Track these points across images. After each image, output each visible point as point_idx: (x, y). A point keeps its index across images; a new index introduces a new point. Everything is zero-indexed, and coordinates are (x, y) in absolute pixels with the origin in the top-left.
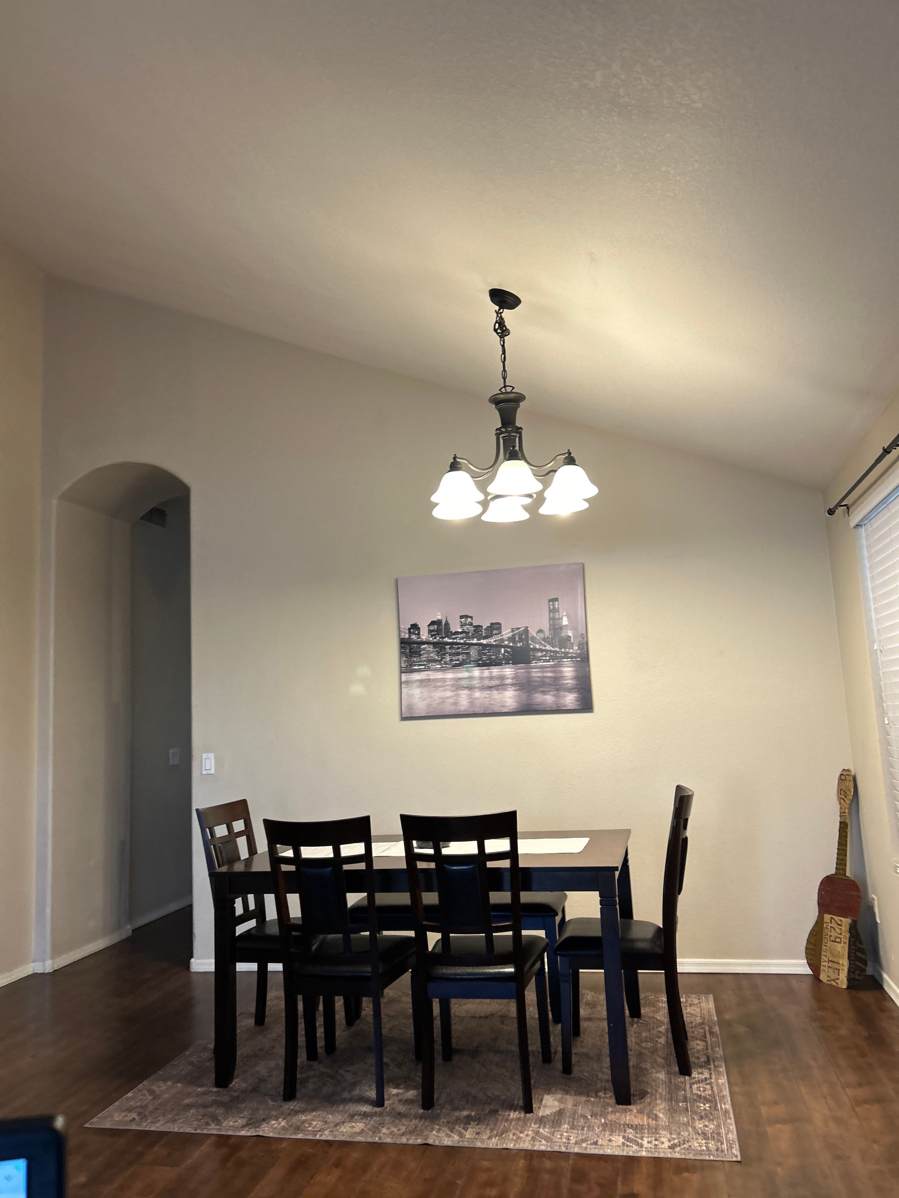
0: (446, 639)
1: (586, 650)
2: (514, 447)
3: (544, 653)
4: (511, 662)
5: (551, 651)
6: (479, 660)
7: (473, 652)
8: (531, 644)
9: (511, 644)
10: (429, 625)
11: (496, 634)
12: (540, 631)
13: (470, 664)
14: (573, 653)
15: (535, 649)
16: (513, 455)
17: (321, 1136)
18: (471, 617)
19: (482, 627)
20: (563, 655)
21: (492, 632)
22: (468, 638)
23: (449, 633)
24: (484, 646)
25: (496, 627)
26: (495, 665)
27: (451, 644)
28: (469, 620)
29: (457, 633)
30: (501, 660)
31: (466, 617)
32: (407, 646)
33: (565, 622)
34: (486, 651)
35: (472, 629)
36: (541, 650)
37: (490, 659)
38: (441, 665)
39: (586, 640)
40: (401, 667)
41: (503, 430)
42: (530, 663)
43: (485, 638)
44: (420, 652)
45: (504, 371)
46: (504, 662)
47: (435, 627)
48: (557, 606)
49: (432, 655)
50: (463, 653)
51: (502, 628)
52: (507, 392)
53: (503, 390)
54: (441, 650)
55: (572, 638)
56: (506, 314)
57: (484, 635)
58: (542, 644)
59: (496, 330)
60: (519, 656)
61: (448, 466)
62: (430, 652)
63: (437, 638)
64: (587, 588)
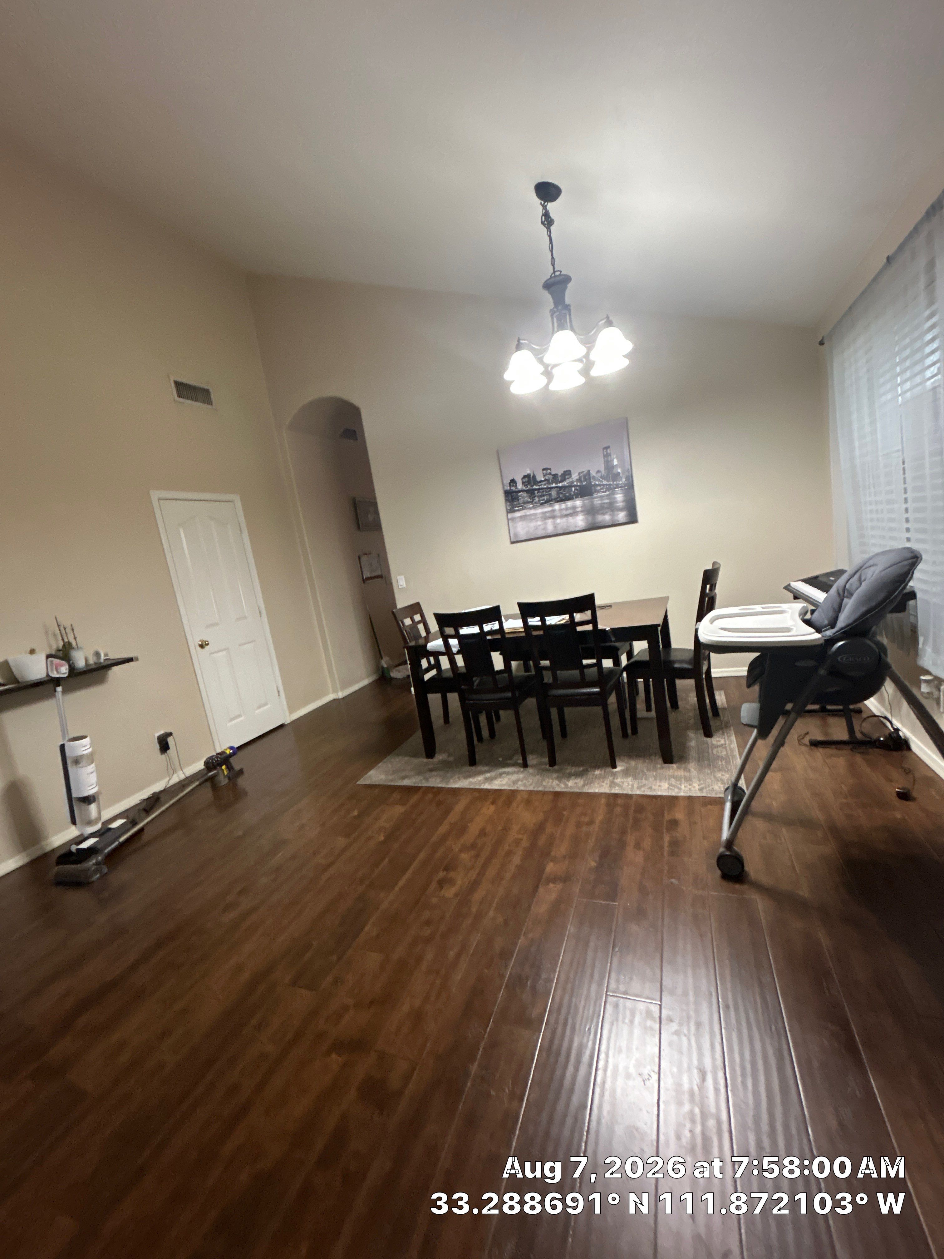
1: (631, 480)
2: (565, 319)
3: (602, 487)
4: (579, 496)
5: (607, 485)
6: (558, 498)
7: (554, 493)
8: (592, 482)
9: (579, 484)
10: (522, 479)
11: (568, 478)
12: (598, 472)
13: (551, 500)
14: (622, 484)
15: (595, 484)
16: (563, 326)
17: (484, 786)
18: (550, 469)
19: (558, 475)
20: (615, 486)
21: (565, 476)
22: (549, 483)
23: (536, 482)
24: (560, 488)
25: (567, 473)
26: (568, 500)
27: (539, 489)
28: (549, 471)
29: (541, 481)
30: (573, 496)
31: (547, 469)
32: (509, 495)
33: (615, 462)
34: (562, 491)
35: (552, 477)
36: (599, 485)
37: (565, 496)
38: (532, 504)
39: (630, 473)
40: (507, 510)
41: (555, 310)
42: (592, 495)
43: (560, 482)
44: (518, 497)
45: (553, 257)
46: (574, 497)
47: (526, 479)
48: (609, 452)
49: (526, 499)
50: (547, 495)
51: (572, 472)
52: (555, 276)
53: (553, 275)
54: (532, 495)
55: (621, 475)
56: (550, 206)
57: (559, 480)
58: (599, 481)
59: (542, 223)
60: (585, 491)
61: (514, 347)
62: (524, 496)
63: (529, 487)
64: (630, 435)
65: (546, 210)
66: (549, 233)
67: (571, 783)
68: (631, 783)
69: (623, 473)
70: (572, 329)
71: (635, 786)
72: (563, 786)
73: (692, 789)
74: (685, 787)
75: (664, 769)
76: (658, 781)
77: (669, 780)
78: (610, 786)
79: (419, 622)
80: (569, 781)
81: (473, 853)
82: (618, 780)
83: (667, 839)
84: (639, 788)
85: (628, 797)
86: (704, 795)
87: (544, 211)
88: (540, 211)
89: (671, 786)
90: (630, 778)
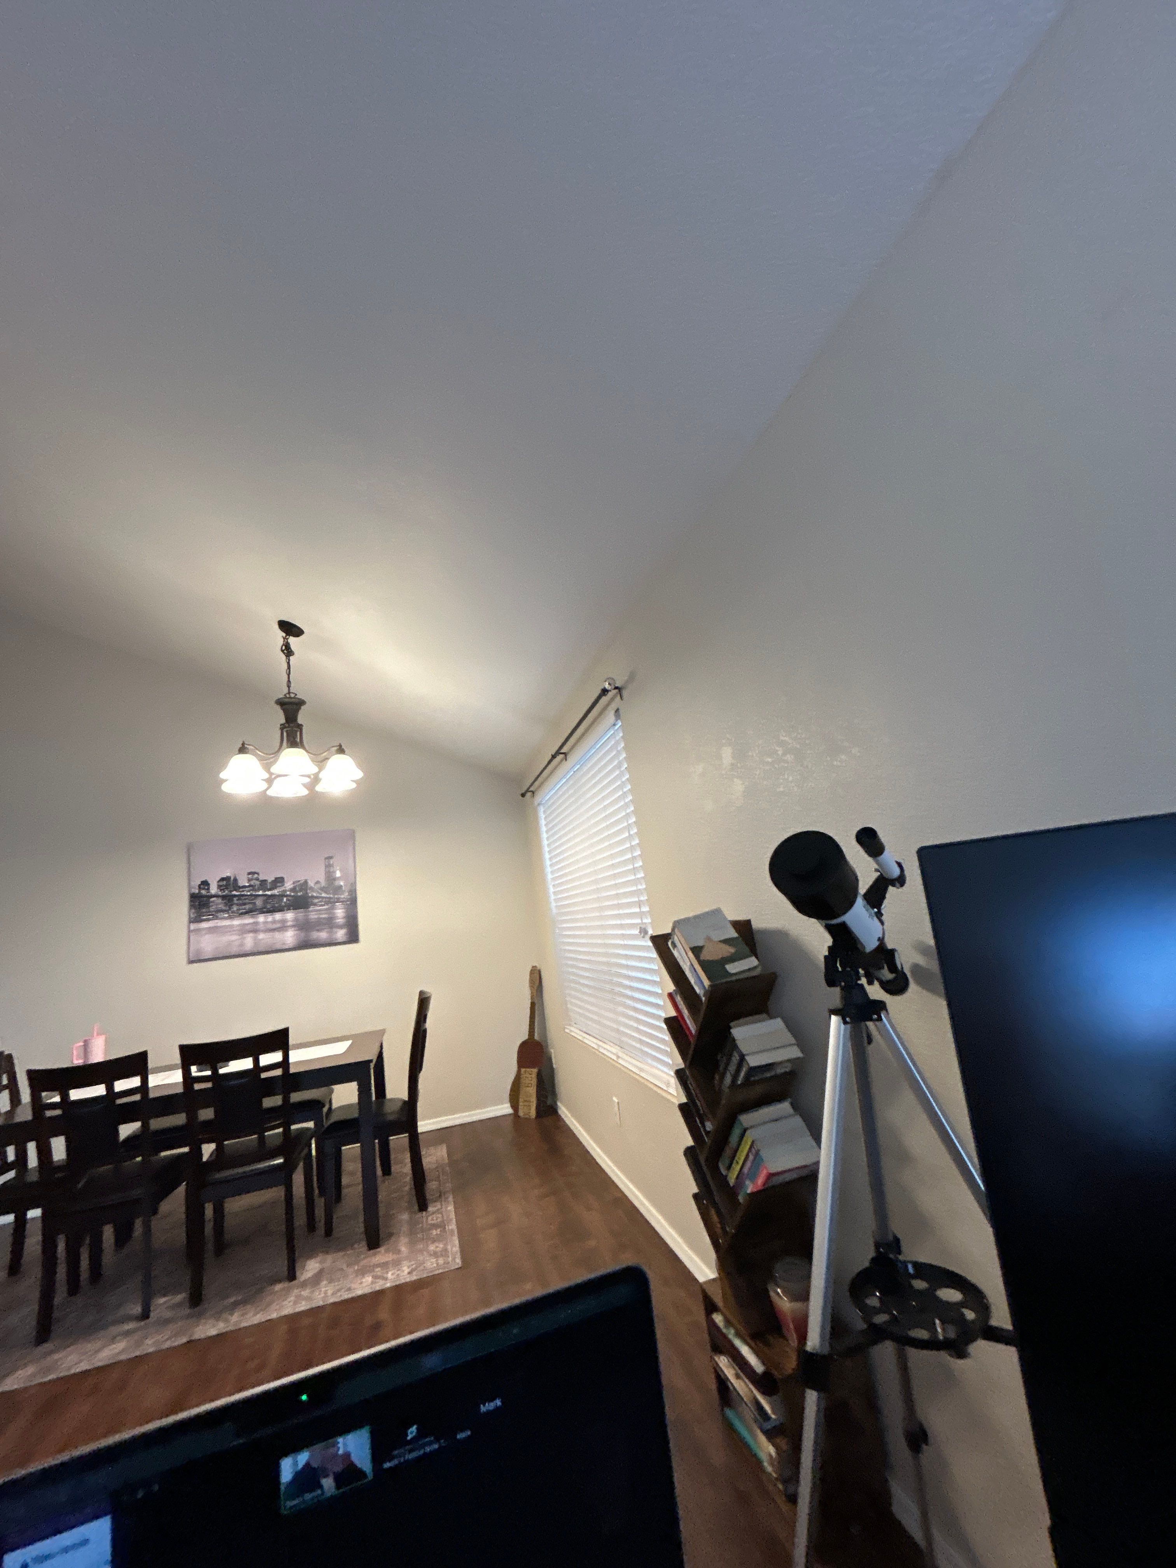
0: (234, 893)
1: (354, 895)
2: (294, 739)
3: (320, 899)
4: (292, 908)
5: (326, 898)
6: (264, 908)
7: (259, 903)
8: (310, 893)
9: (292, 894)
10: (218, 882)
11: (280, 886)
12: (318, 882)
13: (254, 911)
14: (344, 898)
15: (313, 897)
16: (294, 744)
18: (258, 874)
19: (267, 881)
20: (336, 900)
21: (276, 883)
22: (256, 891)
23: (237, 887)
24: (268, 896)
25: (279, 881)
27: (239, 896)
28: (256, 876)
29: (244, 887)
30: (285, 906)
31: (253, 873)
32: (196, 899)
33: (338, 874)
34: (271, 900)
35: (259, 883)
36: (317, 897)
37: (273, 906)
38: (228, 913)
39: (354, 887)
40: (189, 918)
41: (287, 725)
42: (308, 908)
43: (269, 890)
44: (209, 903)
45: (289, 681)
46: (285, 909)
47: (225, 883)
48: (332, 862)
49: (220, 906)
50: (250, 903)
51: (286, 882)
52: (290, 698)
53: (288, 696)
54: (229, 902)
55: (343, 888)
56: (292, 640)
57: (269, 888)
58: (318, 892)
59: (282, 651)
60: (300, 901)
61: (237, 750)
62: (217, 903)
63: (226, 892)
64: (357, 848)
65: (287, 642)
66: (288, 661)
67: (235, 1318)
68: (323, 1290)
69: (347, 886)
70: (303, 747)
73: (402, 1274)
74: (392, 1274)
75: (369, 1259)
76: (360, 1277)
77: (373, 1271)
78: (295, 1303)
80: (232, 1315)
82: (305, 1293)
85: (318, 1310)
86: (414, 1277)
87: (285, 643)
88: (281, 642)
89: (375, 1277)
90: (325, 1282)
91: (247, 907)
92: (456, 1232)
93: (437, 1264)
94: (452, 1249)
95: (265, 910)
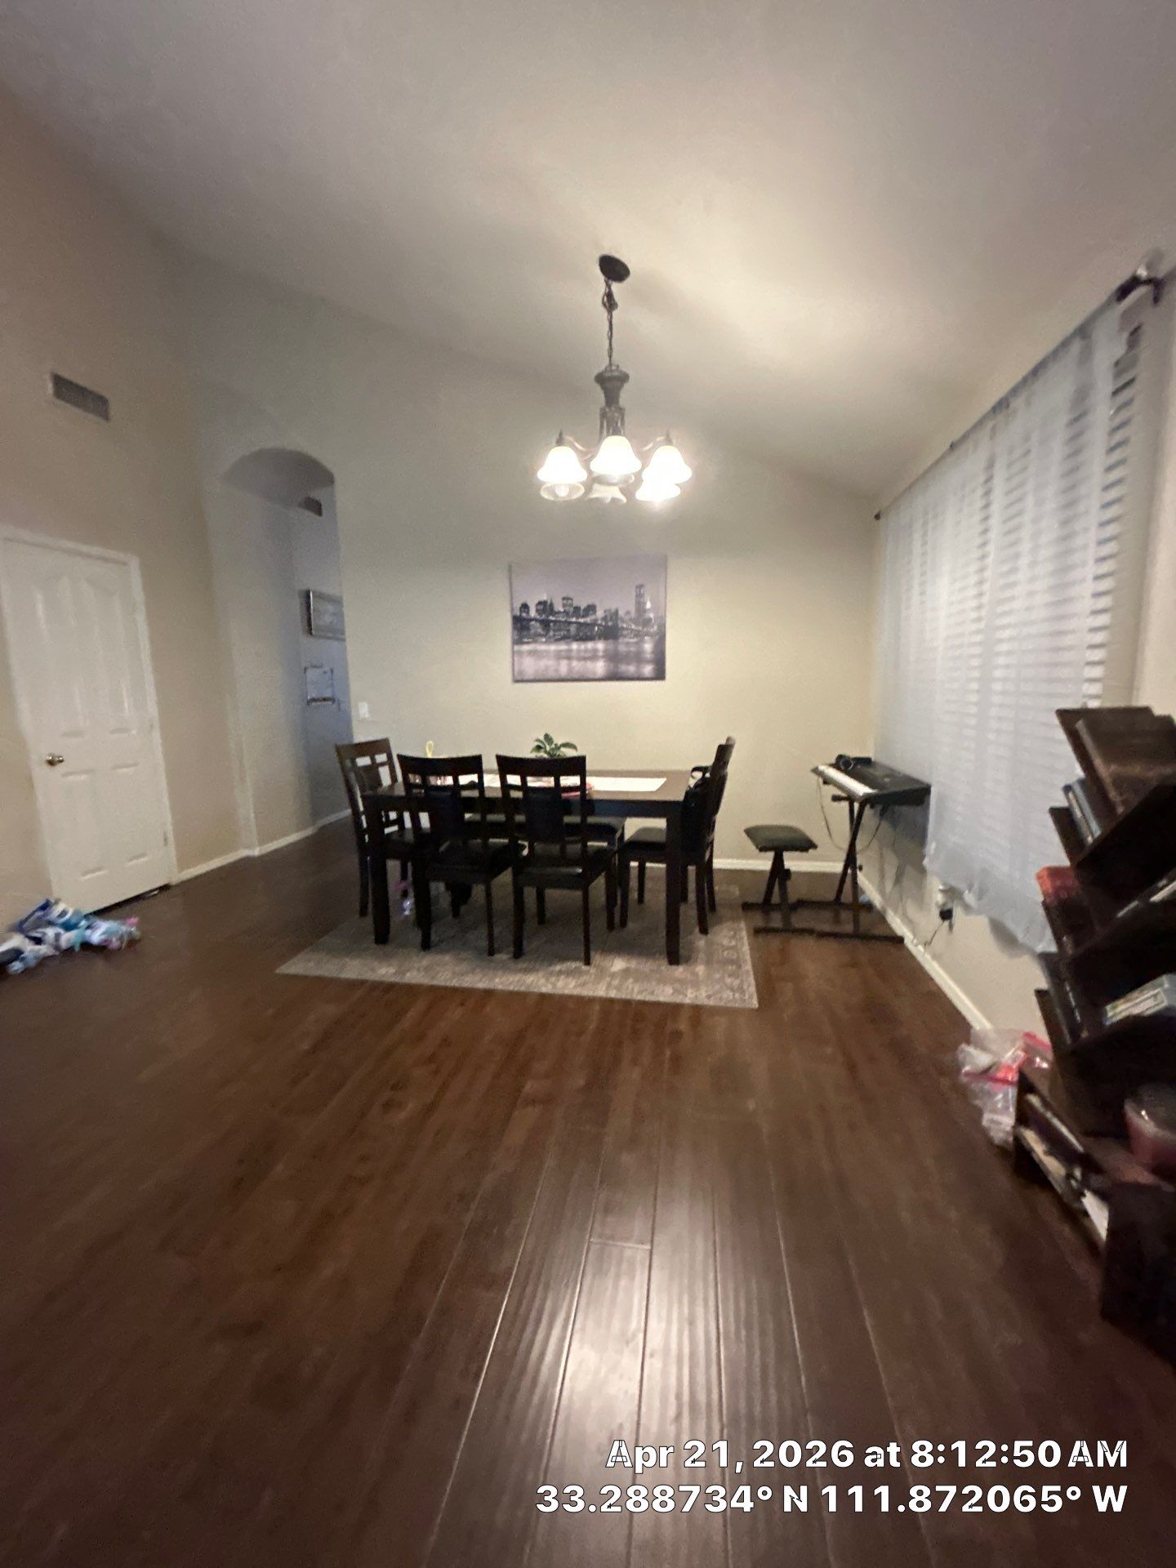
0: (551, 618)
1: (663, 631)
2: (617, 423)
3: (630, 631)
4: (603, 638)
5: (635, 630)
6: (576, 636)
7: (573, 629)
8: (620, 624)
9: (604, 624)
10: (537, 605)
11: (592, 614)
12: (628, 613)
13: (569, 638)
14: (652, 632)
15: (622, 627)
16: (616, 432)
17: (449, 983)
18: (572, 600)
19: (580, 607)
20: (645, 633)
21: (589, 611)
22: (569, 616)
23: (552, 612)
24: (581, 624)
25: (591, 609)
26: (588, 641)
27: (555, 622)
28: (570, 601)
29: (559, 612)
30: (595, 635)
31: (568, 599)
32: (518, 622)
33: (648, 605)
34: (582, 628)
35: (572, 610)
36: (627, 629)
37: (586, 634)
38: (545, 638)
39: (664, 621)
40: (513, 637)
41: (607, 410)
42: (618, 639)
43: (583, 617)
44: (529, 627)
45: (610, 348)
46: (597, 638)
47: (541, 607)
48: (642, 591)
49: (539, 630)
50: (564, 629)
51: (597, 609)
52: (611, 371)
53: (609, 369)
54: (546, 626)
55: (653, 620)
56: (615, 287)
57: (581, 615)
58: (628, 624)
59: (604, 305)
60: (610, 631)
61: (554, 440)
62: (536, 627)
63: (544, 616)
64: (668, 576)
65: (610, 289)
66: (609, 316)
67: (560, 984)
68: (630, 987)
69: (656, 618)
70: (624, 435)
71: (636, 990)
72: (550, 986)
73: (699, 996)
74: (691, 993)
75: (668, 971)
76: (661, 985)
77: (674, 984)
78: (607, 989)
79: (382, 764)
80: (558, 980)
81: (433, 1066)
82: (616, 982)
83: (668, 1053)
84: (640, 992)
85: (627, 1003)
86: (712, 1002)
87: (607, 290)
88: (602, 288)
89: (676, 991)
90: (631, 980)
91: (562, 633)
92: (752, 973)
93: (734, 995)
94: (749, 986)
95: (578, 637)
